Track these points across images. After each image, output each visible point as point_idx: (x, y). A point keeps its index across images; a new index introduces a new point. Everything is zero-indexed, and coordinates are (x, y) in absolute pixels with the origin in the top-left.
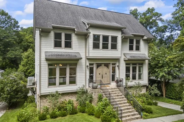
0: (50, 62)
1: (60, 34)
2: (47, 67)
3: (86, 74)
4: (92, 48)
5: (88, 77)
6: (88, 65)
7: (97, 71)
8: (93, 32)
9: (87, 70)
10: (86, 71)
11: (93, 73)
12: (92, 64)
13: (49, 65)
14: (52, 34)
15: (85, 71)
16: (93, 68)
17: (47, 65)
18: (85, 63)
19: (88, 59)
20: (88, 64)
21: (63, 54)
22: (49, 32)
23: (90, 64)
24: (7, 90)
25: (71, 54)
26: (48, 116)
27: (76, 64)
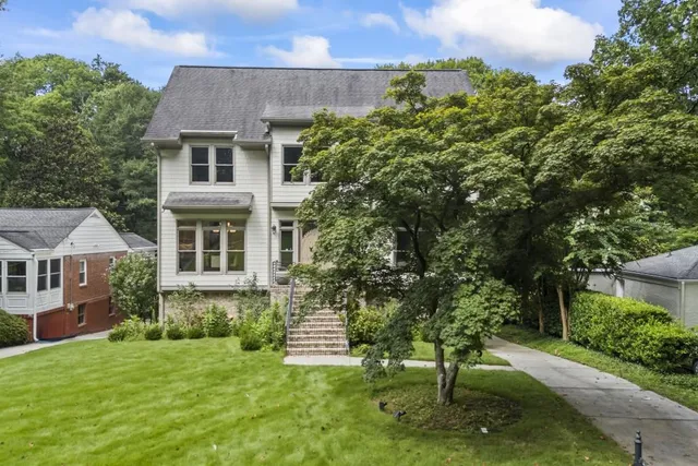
0: (180, 217)
1: (206, 151)
2: (175, 228)
3: (270, 248)
4: (280, 181)
5: (276, 256)
6: (277, 224)
7: (302, 241)
8: (280, 140)
9: (273, 236)
10: (270, 239)
11: (290, 247)
12: (290, 224)
13: (179, 223)
14: (186, 151)
15: (267, 241)
16: (291, 232)
17: (175, 224)
18: (267, 220)
19: (276, 209)
20: (276, 222)
21: (209, 196)
22: (180, 148)
23: (283, 224)
24: (129, 284)
25: (229, 196)
26: (164, 334)
27: (243, 223)
